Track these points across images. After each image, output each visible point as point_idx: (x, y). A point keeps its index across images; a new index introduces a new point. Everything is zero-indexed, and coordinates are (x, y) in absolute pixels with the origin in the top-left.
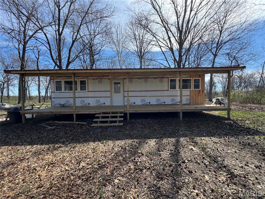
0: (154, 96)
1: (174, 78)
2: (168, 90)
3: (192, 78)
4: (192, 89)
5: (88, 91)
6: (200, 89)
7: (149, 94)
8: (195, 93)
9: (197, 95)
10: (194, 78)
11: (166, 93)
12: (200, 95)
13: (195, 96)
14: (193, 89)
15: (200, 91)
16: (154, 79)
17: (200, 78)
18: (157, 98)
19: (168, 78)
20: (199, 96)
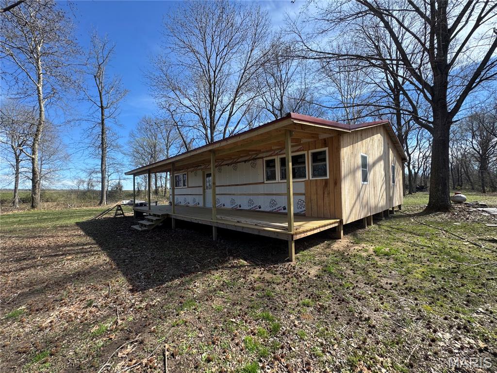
0: (245, 195)
1: (272, 156)
2: (263, 183)
3: (305, 152)
4: (307, 179)
5: (188, 187)
6: (328, 177)
7: (238, 190)
8: (315, 188)
9: (320, 192)
10: (310, 151)
11: (261, 189)
12: (329, 194)
13: (316, 196)
14: (311, 178)
15: (326, 181)
16: (243, 163)
17: (327, 149)
18: (249, 197)
19: (262, 158)
20: (326, 195)
